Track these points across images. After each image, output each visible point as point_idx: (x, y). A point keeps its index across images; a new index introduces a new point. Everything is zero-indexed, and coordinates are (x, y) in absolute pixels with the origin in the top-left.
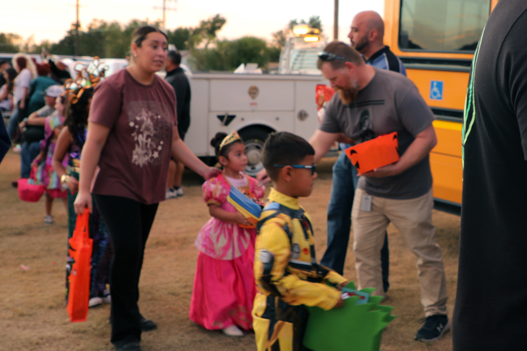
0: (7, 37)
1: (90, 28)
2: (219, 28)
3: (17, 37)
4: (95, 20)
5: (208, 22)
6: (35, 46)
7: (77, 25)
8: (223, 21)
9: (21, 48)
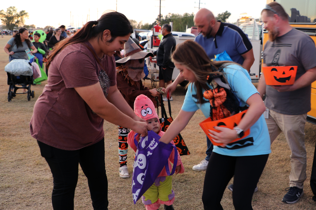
0: (130, 21)
1: (166, 17)
2: (227, 17)
3: (135, 22)
4: (169, 14)
5: (222, 15)
6: (142, 26)
7: (160, 16)
8: (229, 14)
9: (136, 27)
